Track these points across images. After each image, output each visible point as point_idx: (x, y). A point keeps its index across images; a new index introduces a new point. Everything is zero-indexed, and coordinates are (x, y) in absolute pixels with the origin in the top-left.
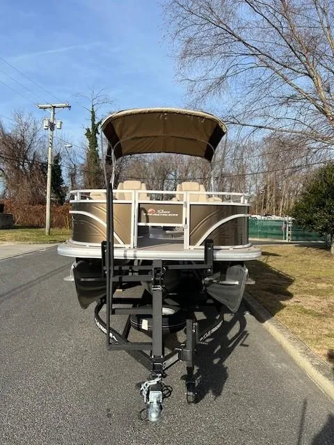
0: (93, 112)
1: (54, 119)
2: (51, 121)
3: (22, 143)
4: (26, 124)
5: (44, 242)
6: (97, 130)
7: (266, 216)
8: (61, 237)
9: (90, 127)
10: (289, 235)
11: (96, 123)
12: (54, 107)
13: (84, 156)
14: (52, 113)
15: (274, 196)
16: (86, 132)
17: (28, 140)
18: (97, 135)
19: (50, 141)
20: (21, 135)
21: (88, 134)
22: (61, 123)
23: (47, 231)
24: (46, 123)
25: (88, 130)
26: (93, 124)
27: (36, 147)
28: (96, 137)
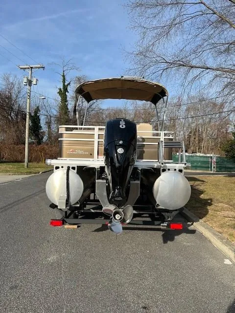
0: (64, 76)
1: (31, 77)
2: (30, 78)
3: (10, 98)
4: (12, 83)
5: (22, 173)
6: (67, 89)
7: (192, 153)
8: (37, 169)
9: (62, 88)
10: (214, 167)
11: (66, 84)
12: (32, 68)
13: (57, 109)
14: (30, 72)
15: (197, 139)
16: (58, 91)
17: (14, 96)
18: (67, 93)
19: (29, 94)
20: (9, 92)
21: (60, 93)
22: (37, 80)
23: (26, 164)
24: (25, 80)
25: (60, 89)
26: (64, 85)
27: (21, 101)
28: (66, 95)
